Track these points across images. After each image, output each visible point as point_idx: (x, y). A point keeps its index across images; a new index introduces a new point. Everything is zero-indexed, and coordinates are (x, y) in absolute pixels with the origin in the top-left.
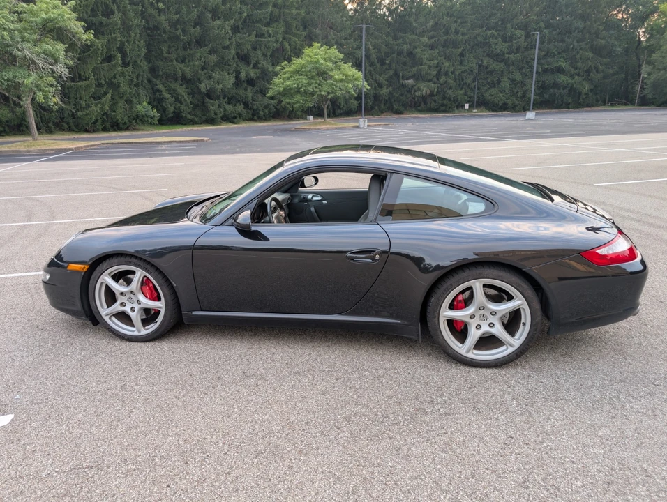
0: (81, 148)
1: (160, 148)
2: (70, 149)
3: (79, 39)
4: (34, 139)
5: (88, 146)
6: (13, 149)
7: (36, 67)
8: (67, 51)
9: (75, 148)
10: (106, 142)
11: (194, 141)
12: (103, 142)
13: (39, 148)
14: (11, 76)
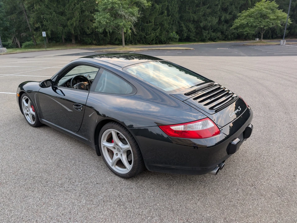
0: (138, 51)
1: (167, 52)
2: (133, 51)
3: (145, 6)
4: (123, 47)
5: (142, 50)
6: (115, 50)
7: (125, 18)
8: (139, 11)
9: (135, 51)
10: (150, 49)
11: (186, 49)
12: (149, 49)
13: (123, 50)
14: (117, 22)
